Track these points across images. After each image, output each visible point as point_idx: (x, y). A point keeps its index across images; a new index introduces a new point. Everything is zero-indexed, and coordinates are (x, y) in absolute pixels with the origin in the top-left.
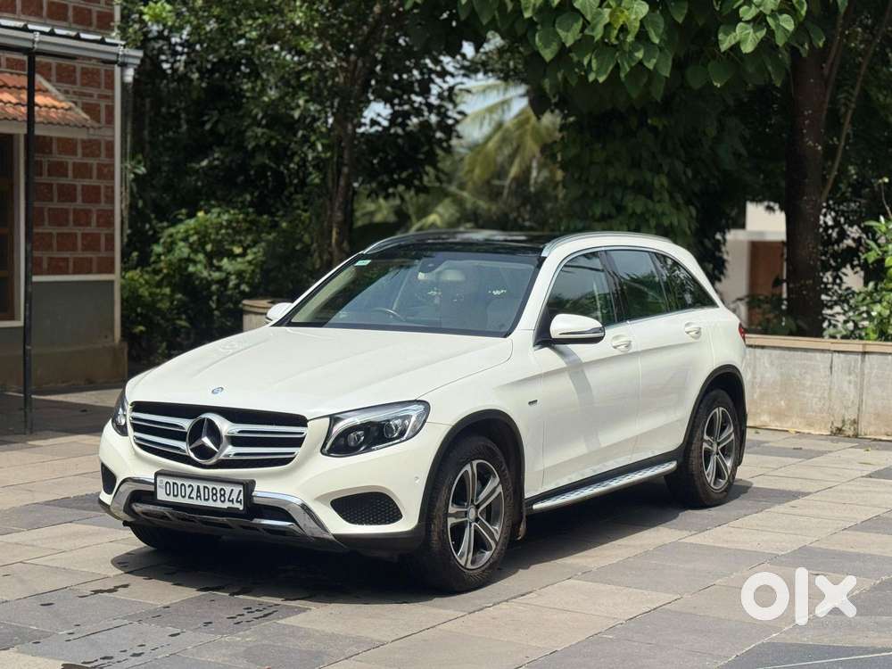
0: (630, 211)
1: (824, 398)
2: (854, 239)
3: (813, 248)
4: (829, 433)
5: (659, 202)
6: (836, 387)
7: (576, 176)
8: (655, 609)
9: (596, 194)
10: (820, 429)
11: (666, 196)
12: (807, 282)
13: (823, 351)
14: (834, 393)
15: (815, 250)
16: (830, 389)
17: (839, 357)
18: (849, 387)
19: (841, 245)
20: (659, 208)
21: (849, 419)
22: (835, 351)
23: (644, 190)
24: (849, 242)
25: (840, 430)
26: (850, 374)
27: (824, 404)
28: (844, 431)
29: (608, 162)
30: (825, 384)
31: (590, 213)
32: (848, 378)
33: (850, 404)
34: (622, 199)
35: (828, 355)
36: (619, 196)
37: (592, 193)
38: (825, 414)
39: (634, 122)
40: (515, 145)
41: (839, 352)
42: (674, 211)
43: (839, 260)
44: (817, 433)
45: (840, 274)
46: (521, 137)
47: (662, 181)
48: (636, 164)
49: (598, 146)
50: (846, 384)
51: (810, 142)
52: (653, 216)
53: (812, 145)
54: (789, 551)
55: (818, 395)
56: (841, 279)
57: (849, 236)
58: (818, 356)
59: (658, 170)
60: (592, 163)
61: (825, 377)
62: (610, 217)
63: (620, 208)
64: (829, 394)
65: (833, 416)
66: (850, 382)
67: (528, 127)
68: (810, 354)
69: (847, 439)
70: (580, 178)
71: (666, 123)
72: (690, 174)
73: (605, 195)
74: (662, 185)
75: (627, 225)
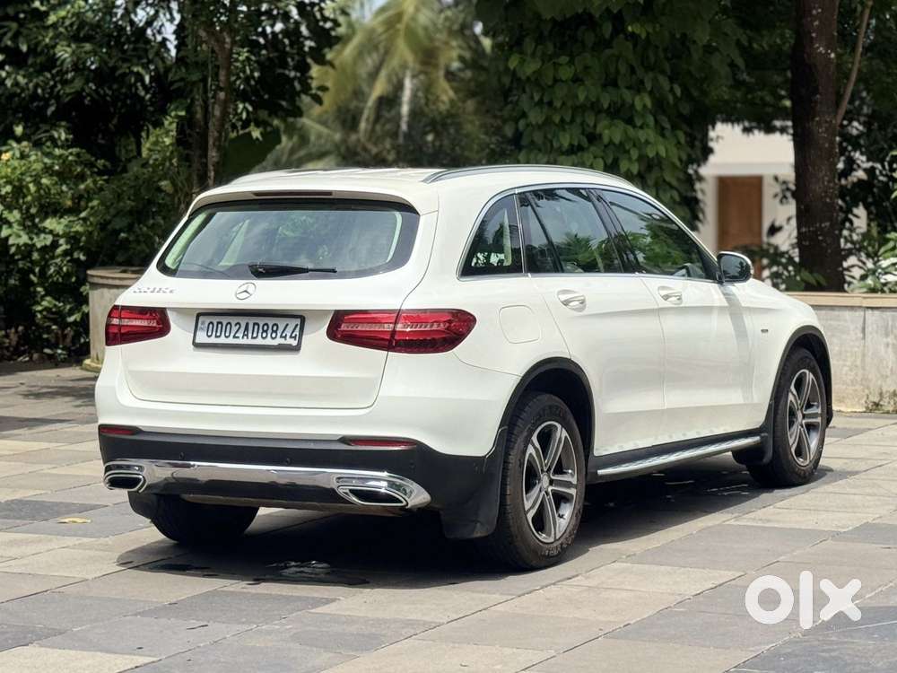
0: (606, 140)
1: (856, 366)
2: (865, 170)
3: (829, 182)
4: (864, 410)
5: (641, 127)
6: (870, 354)
7: (537, 98)
8: (720, 585)
9: (562, 120)
10: (853, 406)
11: (651, 120)
12: (823, 225)
13: (852, 308)
14: (868, 360)
15: (832, 185)
16: (864, 355)
17: (873, 315)
18: (886, 352)
19: (850, 178)
20: (642, 135)
21: (887, 392)
22: (868, 308)
23: (621, 113)
24: (860, 174)
25: (877, 405)
26: (887, 335)
27: (856, 375)
28: (881, 406)
29: (577, 80)
30: (856, 349)
31: (556, 145)
32: (885, 340)
33: (889, 373)
34: (595, 126)
35: (860, 313)
36: (590, 121)
37: (557, 119)
38: (858, 387)
39: (607, 29)
40: (382, 51)
41: (872, 308)
42: (660, 139)
43: (848, 198)
44: (849, 410)
45: (850, 216)
46: (391, 41)
47: (643, 101)
48: (611, 82)
49: (564, 59)
50: (882, 348)
51: (821, 49)
52: (634, 145)
53: (823, 52)
54: (851, 528)
55: (848, 363)
56: (851, 222)
57: (859, 166)
58: (847, 314)
59: (638, 88)
60: (556, 81)
61: (857, 339)
62: (580, 148)
63: (593, 138)
64: (863, 361)
65: (868, 388)
66: (888, 345)
67: (401, 26)
68: (836, 313)
69: (886, 415)
70: (541, 100)
71: (651, 30)
72: (678, 91)
73: (573, 121)
74: (645, 106)
75: (603, 158)
